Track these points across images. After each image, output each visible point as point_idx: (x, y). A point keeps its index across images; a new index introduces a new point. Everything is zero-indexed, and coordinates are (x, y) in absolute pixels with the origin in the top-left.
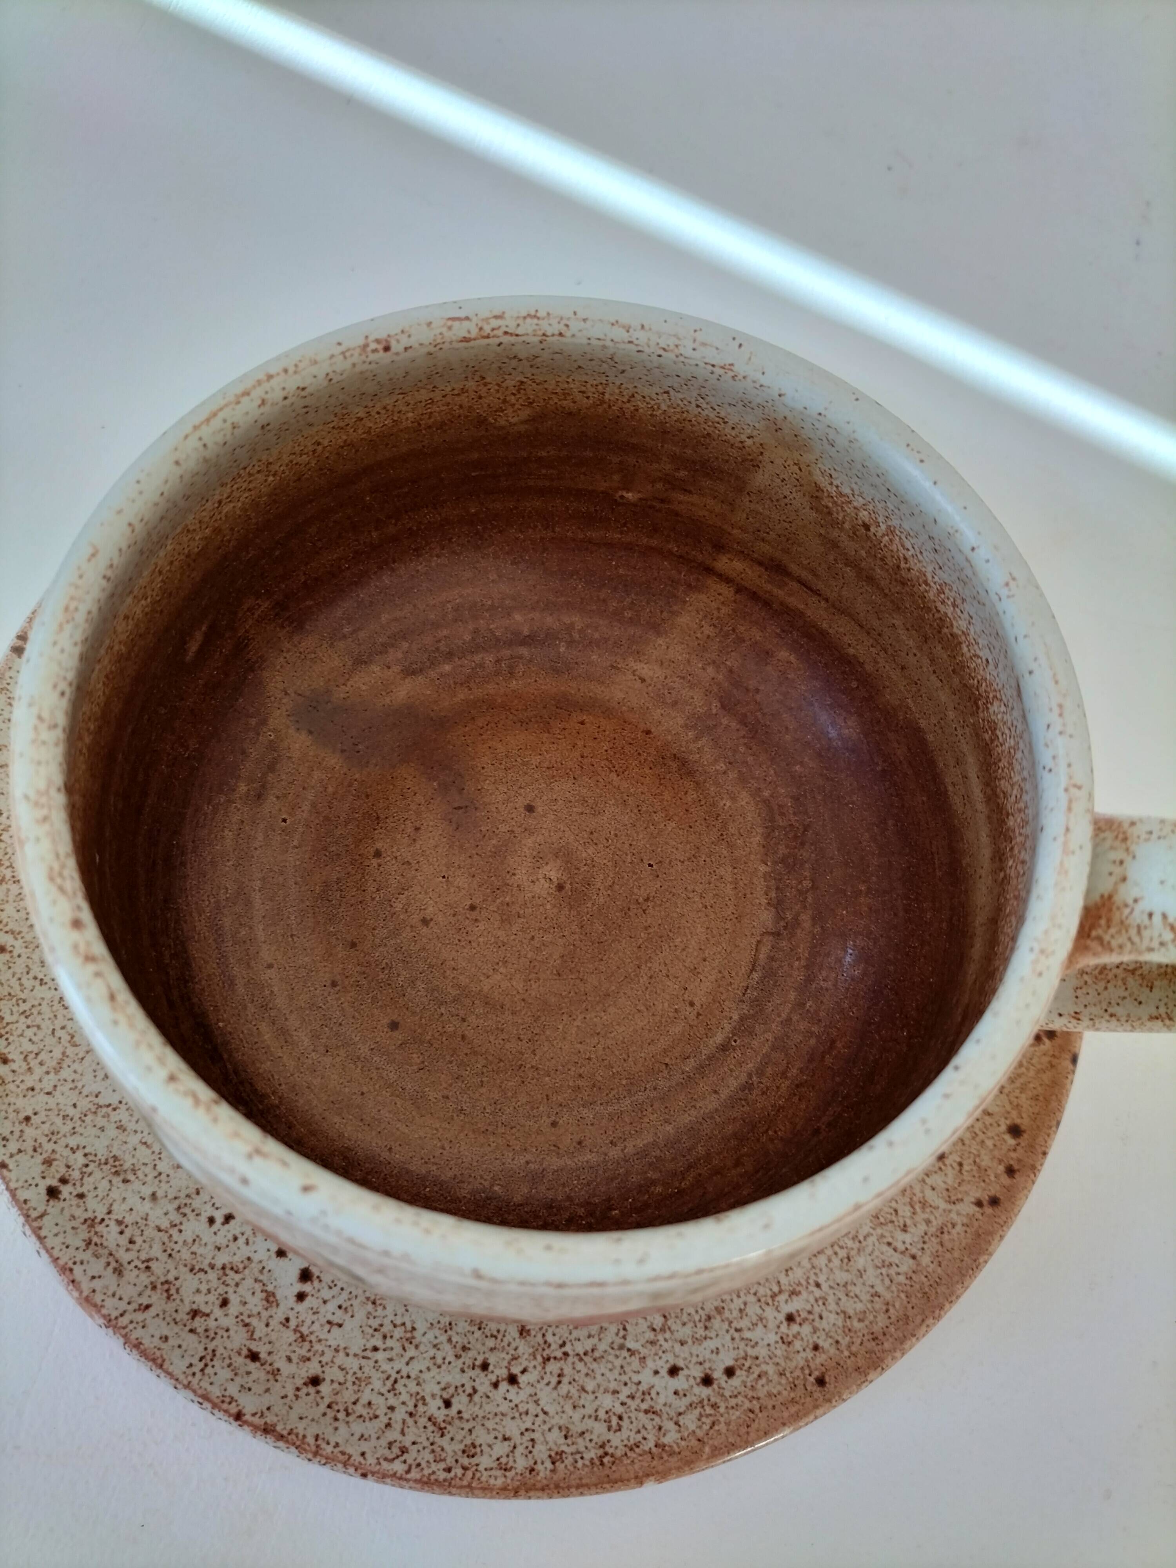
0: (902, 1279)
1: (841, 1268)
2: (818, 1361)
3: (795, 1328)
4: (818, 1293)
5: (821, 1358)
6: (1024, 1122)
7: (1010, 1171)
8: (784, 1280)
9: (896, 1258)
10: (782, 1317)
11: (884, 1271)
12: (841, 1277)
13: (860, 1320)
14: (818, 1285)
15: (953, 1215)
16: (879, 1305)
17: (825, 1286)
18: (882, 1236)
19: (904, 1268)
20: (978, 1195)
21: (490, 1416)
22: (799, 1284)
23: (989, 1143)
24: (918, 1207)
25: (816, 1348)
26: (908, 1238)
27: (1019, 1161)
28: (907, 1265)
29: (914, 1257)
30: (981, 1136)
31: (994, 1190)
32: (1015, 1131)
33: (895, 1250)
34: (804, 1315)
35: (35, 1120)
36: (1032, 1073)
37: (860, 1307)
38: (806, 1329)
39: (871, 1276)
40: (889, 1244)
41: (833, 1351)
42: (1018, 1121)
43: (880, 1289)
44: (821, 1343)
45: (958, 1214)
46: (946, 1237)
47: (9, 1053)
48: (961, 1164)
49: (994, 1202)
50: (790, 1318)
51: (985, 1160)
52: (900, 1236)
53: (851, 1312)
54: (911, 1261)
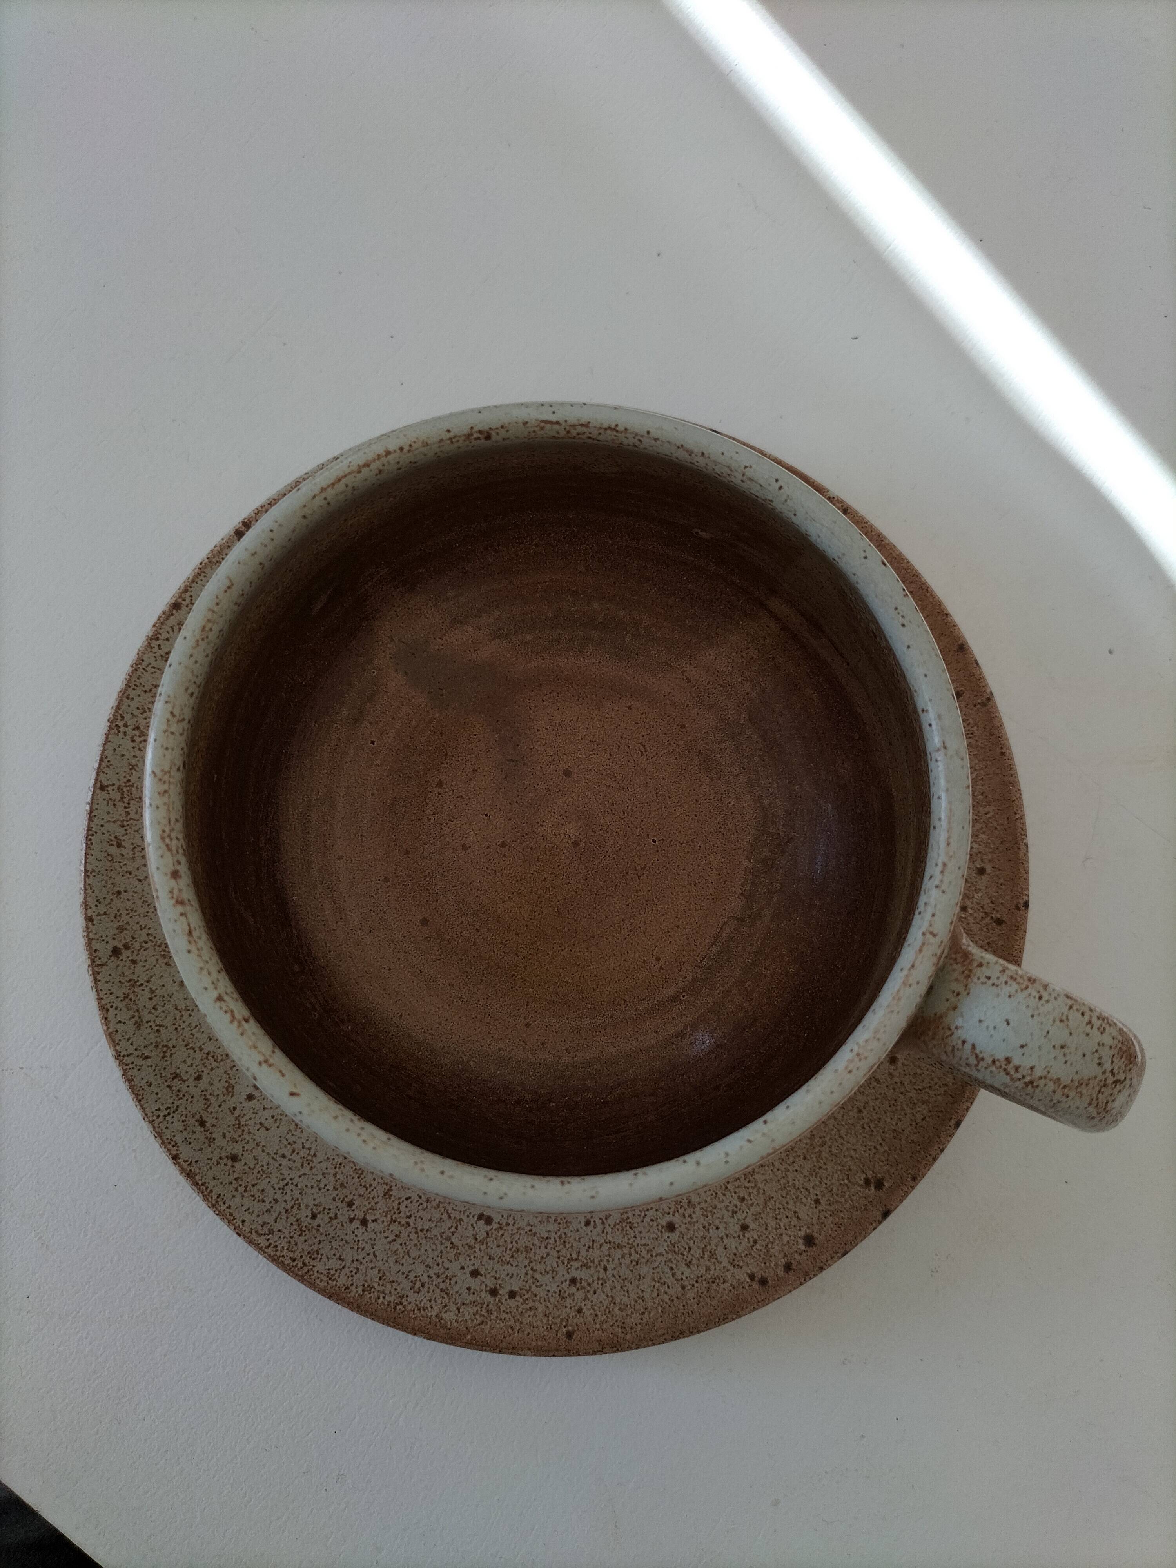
0: (666, 1298)
1: (628, 1267)
2: (576, 1320)
3: (573, 1289)
4: (602, 1274)
5: (579, 1320)
6: (820, 1239)
7: (788, 1267)
8: (583, 1253)
9: (670, 1281)
10: (568, 1277)
11: (657, 1285)
12: (625, 1272)
13: (620, 1309)
14: (605, 1269)
15: (729, 1274)
16: (640, 1306)
17: (610, 1272)
18: (670, 1261)
19: (671, 1291)
20: (754, 1270)
21: (338, 1239)
22: (593, 1262)
23: (786, 1238)
24: (707, 1254)
25: (580, 1311)
26: (687, 1272)
27: (799, 1263)
28: (676, 1290)
29: (683, 1288)
30: (783, 1230)
31: (769, 1274)
32: (809, 1240)
33: (673, 1275)
34: (584, 1284)
35: (124, 896)
36: (847, 1206)
37: (626, 1300)
38: (580, 1295)
39: (646, 1284)
40: (672, 1269)
41: (590, 1319)
42: (816, 1235)
43: (647, 1296)
44: (585, 1310)
45: (733, 1276)
46: (714, 1286)
47: (124, 840)
48: (755, 1242)
49: (763, 1282)
50: (573, 1281)
51: (775, 1250)
52: (683, 1267)
53: (618, 1301)
54: (680, 1289)
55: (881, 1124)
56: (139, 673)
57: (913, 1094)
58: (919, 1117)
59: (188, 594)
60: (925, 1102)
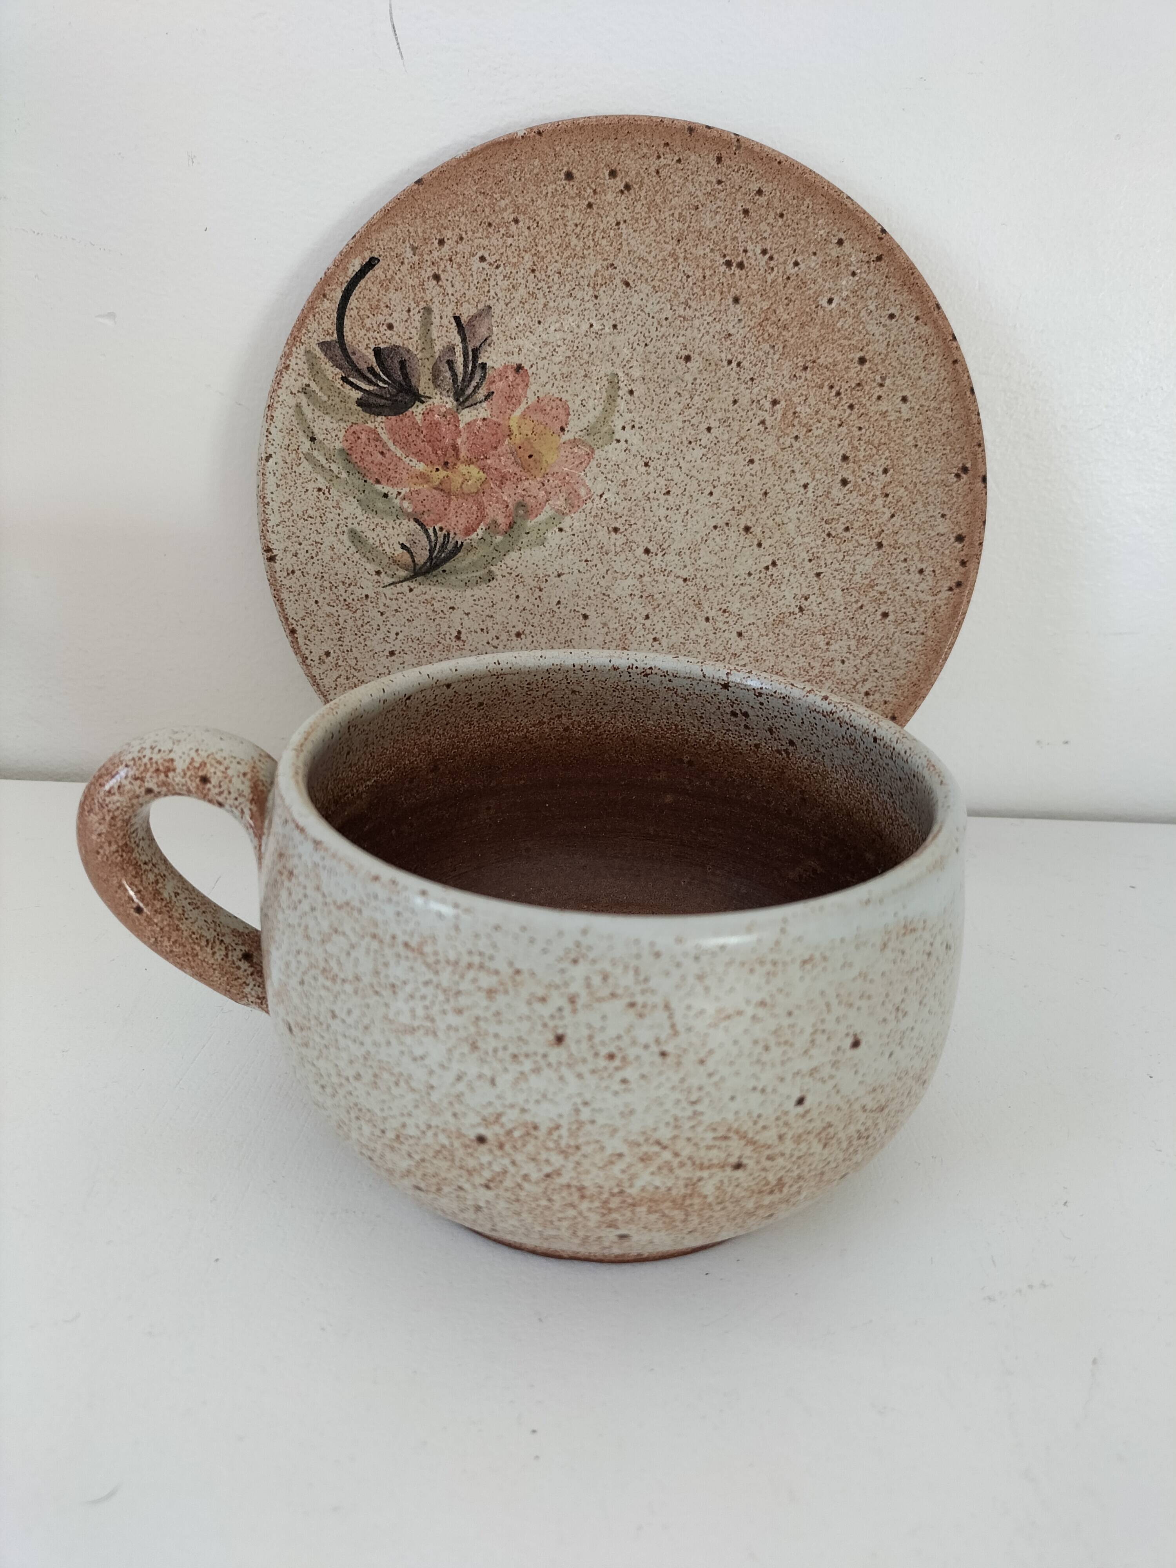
0: (920, 648)
1: (885, 657)
2: (889, 708)
3: (871, 697)
4: (877, 675)
5: (890, 706)
6: (964, 531)
7: (963, 563)
8: (857, 677)
9: (913, 638)
10: (862, 695)
11: (909, 648)
12: (887, 661)
13: (904, 679)
14: (876, 671)
15: (938, 602)
16: (912, 667)
17: (880, 670)
18: (902, 630)
19: (919, 642)
20: (948, 585)
22: (866, 675)
23: (947, 552)
24: (917, 605)
25: (885, 702)
26: (916, 624)
27: (967, 555)
28: (920, 639)
29: (923, 634)
30: (941, 550)
31: (957, 578)
32: (960, 538)
33: (911, 634)
34: (874, 689)
36: (960, 500)
37: (902, 672)
38: (877, 695)
39: (903, 654)
40: (907, 632)
41: (895, 700)
42: (960, 532)
43: (910, 658)
44: (887, 699)
45: (940, 600)
46: (937, 615)
48: (934, 571)
49: (959, 584)
50: (867, 694)
51: (948, 563)
52: (912, 625)
53: (898, 677)
54: (922, 636)
55: (934, 439)
56: (321, 684)
57: (934, 404)
58: (949, 412)
59: (290, 619)
60: (944, 400)
